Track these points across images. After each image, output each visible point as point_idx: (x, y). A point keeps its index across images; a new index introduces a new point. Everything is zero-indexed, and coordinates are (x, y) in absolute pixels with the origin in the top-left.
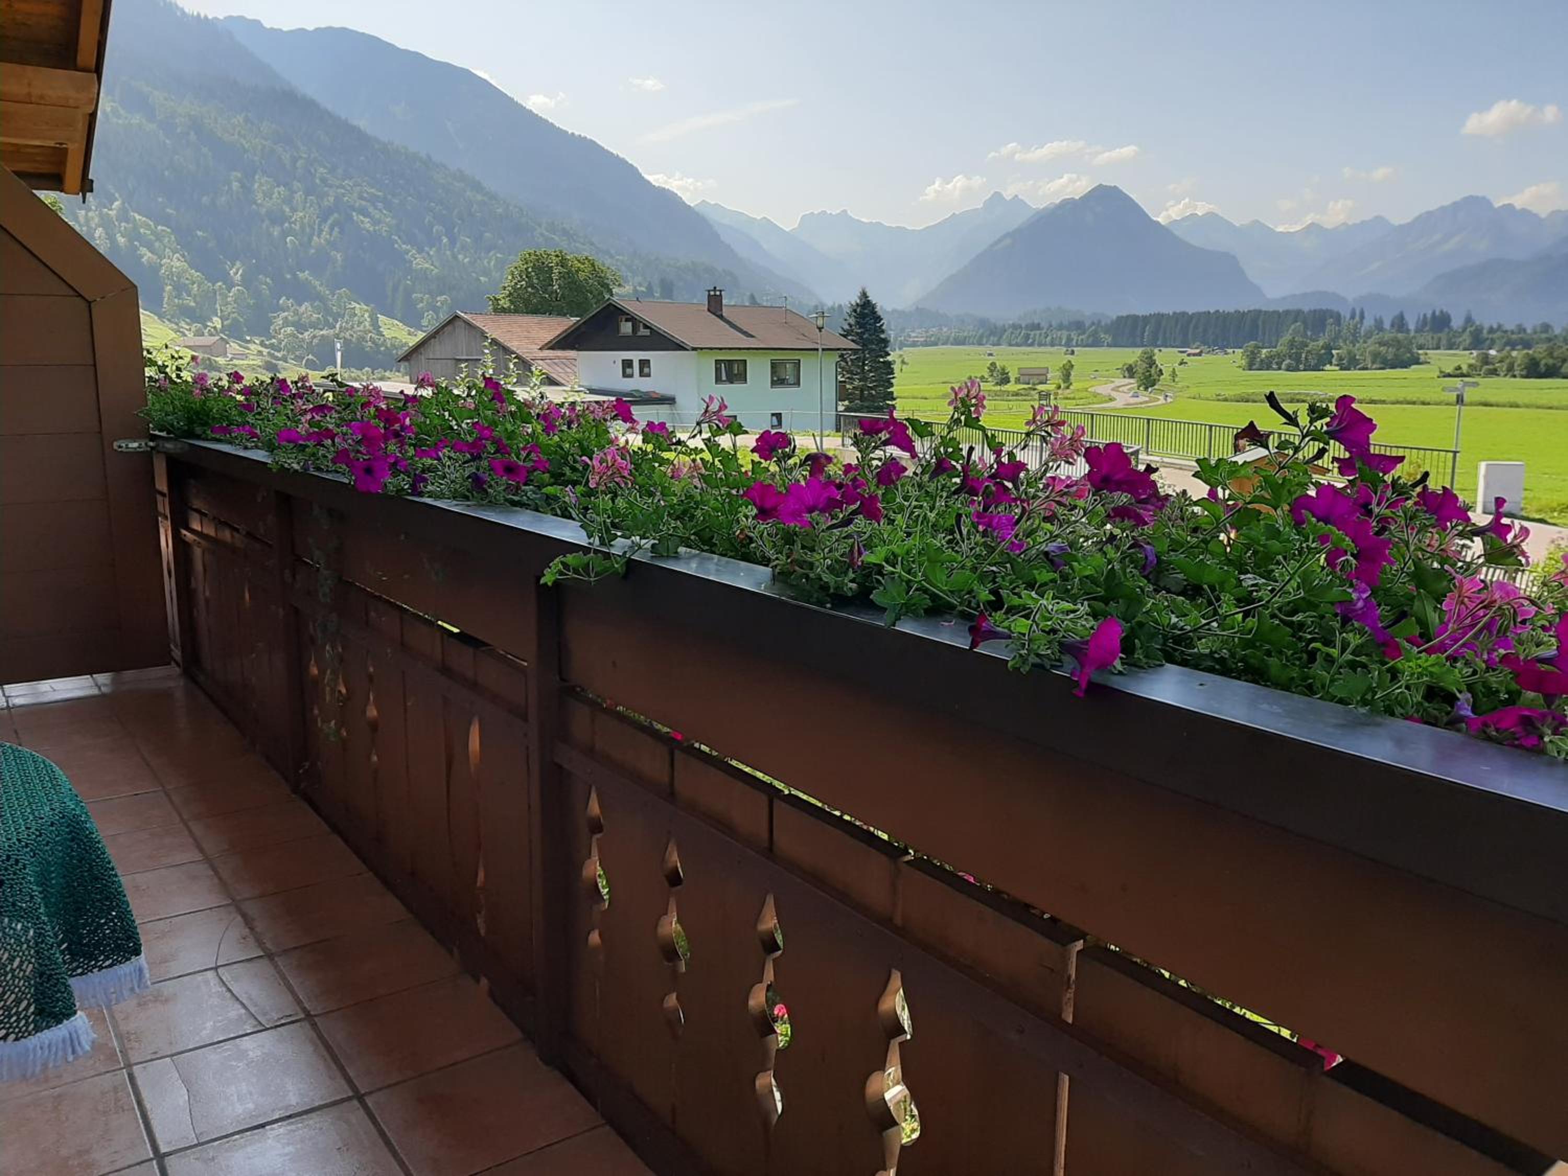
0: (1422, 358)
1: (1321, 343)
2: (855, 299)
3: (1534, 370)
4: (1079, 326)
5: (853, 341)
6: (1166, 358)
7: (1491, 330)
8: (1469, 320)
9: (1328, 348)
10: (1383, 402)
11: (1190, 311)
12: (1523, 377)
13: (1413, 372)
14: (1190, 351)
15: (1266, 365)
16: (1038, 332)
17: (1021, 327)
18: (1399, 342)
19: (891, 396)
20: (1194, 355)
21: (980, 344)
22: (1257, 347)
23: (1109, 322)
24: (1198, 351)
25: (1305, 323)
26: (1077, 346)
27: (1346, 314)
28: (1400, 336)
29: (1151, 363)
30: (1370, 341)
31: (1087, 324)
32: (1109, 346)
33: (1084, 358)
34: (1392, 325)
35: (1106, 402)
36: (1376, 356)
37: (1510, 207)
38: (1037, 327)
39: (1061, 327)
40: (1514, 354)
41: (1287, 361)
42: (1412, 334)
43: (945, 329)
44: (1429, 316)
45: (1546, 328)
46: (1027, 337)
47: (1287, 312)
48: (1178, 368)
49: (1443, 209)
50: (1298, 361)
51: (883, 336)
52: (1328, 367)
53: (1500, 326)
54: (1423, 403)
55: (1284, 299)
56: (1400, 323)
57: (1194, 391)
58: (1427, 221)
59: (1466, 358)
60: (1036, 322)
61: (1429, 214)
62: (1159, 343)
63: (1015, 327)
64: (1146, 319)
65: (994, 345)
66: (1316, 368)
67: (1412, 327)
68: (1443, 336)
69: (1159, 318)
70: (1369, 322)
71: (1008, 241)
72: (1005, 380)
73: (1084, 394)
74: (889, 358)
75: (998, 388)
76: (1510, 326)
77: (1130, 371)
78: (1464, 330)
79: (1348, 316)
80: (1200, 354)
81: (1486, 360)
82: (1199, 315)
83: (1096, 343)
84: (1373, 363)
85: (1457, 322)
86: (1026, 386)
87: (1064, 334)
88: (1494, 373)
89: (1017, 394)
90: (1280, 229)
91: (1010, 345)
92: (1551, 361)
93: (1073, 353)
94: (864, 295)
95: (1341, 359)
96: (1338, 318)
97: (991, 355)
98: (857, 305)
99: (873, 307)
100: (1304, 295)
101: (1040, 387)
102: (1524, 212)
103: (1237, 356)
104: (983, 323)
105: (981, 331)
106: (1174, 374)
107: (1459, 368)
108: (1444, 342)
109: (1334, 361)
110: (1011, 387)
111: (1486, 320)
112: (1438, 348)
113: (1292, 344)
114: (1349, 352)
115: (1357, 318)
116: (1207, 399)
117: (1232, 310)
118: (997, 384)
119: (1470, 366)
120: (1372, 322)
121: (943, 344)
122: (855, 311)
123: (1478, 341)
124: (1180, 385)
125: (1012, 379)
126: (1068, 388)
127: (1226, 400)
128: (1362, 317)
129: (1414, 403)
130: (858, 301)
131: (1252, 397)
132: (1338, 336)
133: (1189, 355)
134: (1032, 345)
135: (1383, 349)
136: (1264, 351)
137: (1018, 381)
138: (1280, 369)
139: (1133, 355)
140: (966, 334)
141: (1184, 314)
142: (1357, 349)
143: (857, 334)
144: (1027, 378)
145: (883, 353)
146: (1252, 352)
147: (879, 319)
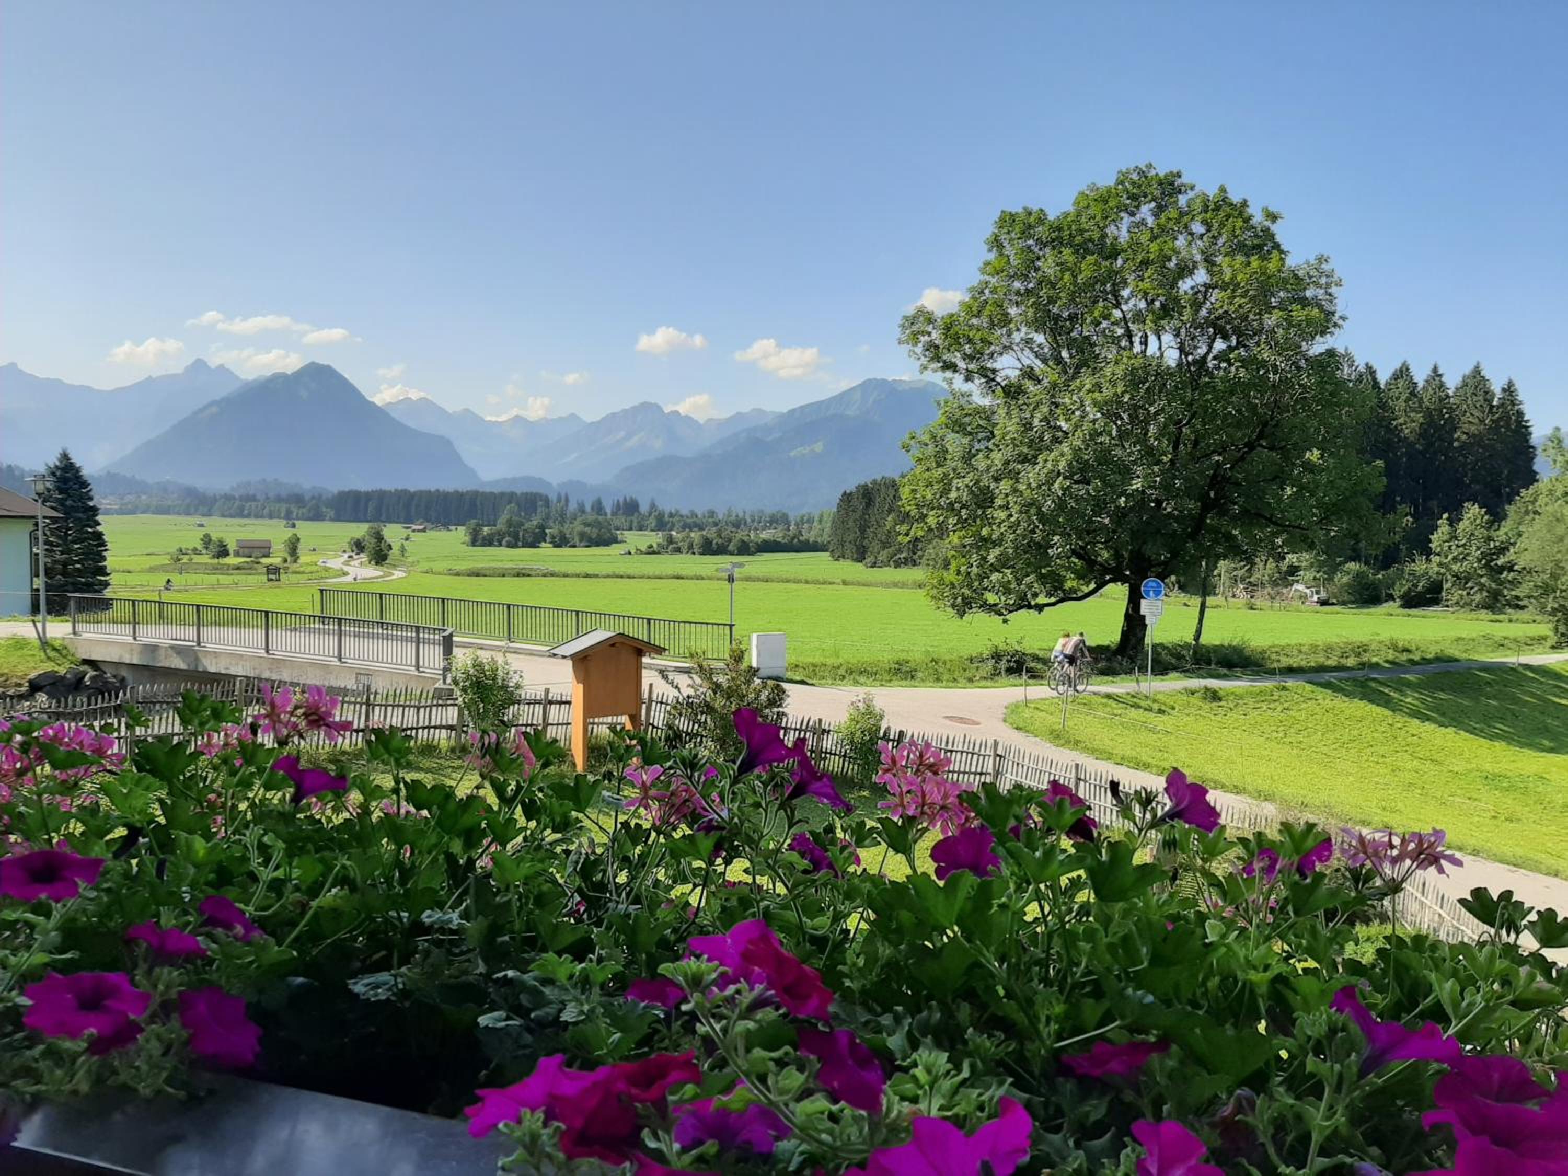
0: (620, 537)
1: (535, 523)
2: (53, 460)
3: (709, 549)
4: (298, 500)
5: (52, 508)
6: (393, 533)
7: (671, 515)
8: (653, 506)
9: (542, 528)
10: (596, 576)
11: (412, 490)
12: (701, 554)
13: (615, 549)
14: (414, 527)
15: (488, 542)
16: (254, 504)
17: (234, 498)
18: (599, 523)
19: (103, 571)
20: (419, 531)
21: (188, 513)
22: (478, 525)
23: (330, 496)
24: (421, 527)
25: (518, 504)
26: (298, 519)
27: (553, 497)
28: (600, 518)
29: (379, 538)
30: (576, 523)
31: (307, 498)
32: (332, 520)
33: (307, 531)
34: (592, 508)
35: (339, 576)
36: (582, 536)
37: (677, 412)
38: (253, 498)
39: (279, 499)
40: (692, 535)
41: (507, 539)
42: (609, 516)
43: (144, 497)
44: (621, 500)
45: (712, 514)
46: (242, 509)
47: (502, 494)
48: (406, 543)
49: (625, 411)
50: (516, 538)
51: (91, 504)
52: (543, 544)
53: (677, 511)
54: (629, 577)
55: (497, 482)
56: (598, 507)
57: (425, 566)
58: (611, 422)
59: (655, 539)
60: (251, 493)
61: (614, 414)
62: (383, 518)
63: (228, 498)
64: (368, 496)
65: (204, 515)
66: (533, 545)
67: (609, 511)
68: (635, 519)
69: (381, 496)
70: (573, 506)
71: (214, 409)
72: (223, 552)
73: (313, 568)
74: (99, 528)
75: (216, 561)
76: (685, 512)
77: (359, 546)
78: (650, 514)
79: (555, 501)
80: (424, 530)
81: (670, 540)
82: (421, 493)
83: (317, 516)
84: (581, 541)
85: (644, 508)
86: (248, 560)
87: (283, 507)
88: (678, 550)
89: (238, 568)
90: (488, 418)
91: (223, 516)
92: (720, 541)
93: (294, 526)
94: (65, 456)
95: (553, 537)
96: (547, 502)
97: (202, 525)
98: (57, 467)
99: (78, 470)
100: (514, 480)
101: (265, 561)
102: (688, 418)
103: (460, 534)
104: (190, 492)
105: (188, 500)
106: (403, 550)
107: (651, 547)
108: (635, 524)
109: (548, 539)
110: (232, 560)
111: (667, 506)
112: (631, 529)
113: (509, 523)
114: (561, 532)
115: (563, 502)
116: (440, 574)
117: (451, 490)
118: (214, 557)
119: (659, 545)
120: (575, 506)
121: (143, 512)
122: (53, 474)
123: (661, 524)
124: (410, 559)
125: (231, 552)
126: (295, 561)
127: (458, 574)
128: (567, 500)
129: (622, 577)
130: (58, 463)
131: (483, 572)
132: (548, 517)
133: (414, 531)
134: (248, 516)
135: (588, 529)
136: (486, 529)
137: (237, 554)
138: (500, 545)
139: (360, 530)
140: (170, 503)
141: (405, 492)
142: (567, 529)
143: (57, 500)
144: (246, 551)
145: (91, 523)
146: (474, 530)
147: (85, 484)
